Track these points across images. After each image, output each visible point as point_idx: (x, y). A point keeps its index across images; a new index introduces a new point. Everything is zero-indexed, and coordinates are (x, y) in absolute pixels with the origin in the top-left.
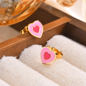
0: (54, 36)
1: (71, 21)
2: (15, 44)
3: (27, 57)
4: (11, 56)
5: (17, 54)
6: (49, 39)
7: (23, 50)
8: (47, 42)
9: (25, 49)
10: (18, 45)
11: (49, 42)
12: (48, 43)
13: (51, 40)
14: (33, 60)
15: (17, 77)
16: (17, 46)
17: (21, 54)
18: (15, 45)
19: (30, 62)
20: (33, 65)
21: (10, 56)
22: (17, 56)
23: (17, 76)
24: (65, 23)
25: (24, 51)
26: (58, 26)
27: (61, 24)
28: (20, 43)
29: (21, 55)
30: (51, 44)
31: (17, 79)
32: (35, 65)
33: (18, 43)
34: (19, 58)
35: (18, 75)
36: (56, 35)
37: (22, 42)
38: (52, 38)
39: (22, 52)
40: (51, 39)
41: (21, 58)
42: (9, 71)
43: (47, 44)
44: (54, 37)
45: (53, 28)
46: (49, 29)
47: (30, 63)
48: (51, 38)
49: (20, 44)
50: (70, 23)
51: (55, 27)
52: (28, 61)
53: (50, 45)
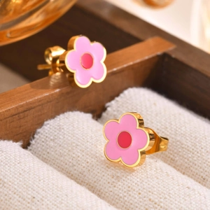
0: (126, 89)
1: (175, 49)
2: (22, 106)
3: (52, 144)
4: (9, 139)
5: (25, 134)
6: (112, 98)
7: (41, 124)
8: (108, 104)
9: (46, 123)
10: (29, 108)
11: (113, 106)
12: (109, 109)
13: (117, 101)
14: (71, 153)
15: (29, 201)
16: (26, 113)
17: (35, 136)
18: (21, 109)
19: (62, 159)
20: (71, 169)
21: (4, 140)
22: (24, 141)
23: (29, 196)
24: (158, 56)
25: (44, 127)
26: (138, 61)
27: (147, 58)
28: (34, 105)
29: (34, 138)
30: (118, 111)
31: (28, 205)
32: (75, 168)
33: (31, 103)
34: (29, 148)
35: (30, 192)
36: (131, 87)
37: (40, 100)
38: (122, 95)
39: (39, 130)
40: (117, 99)
41: (34, 146)
42: (6, 180)
43: (106, 112)
44: (126, 92)
45: (125, 66)
46: (115, 69)
47: (62, 163)
48: (118, 95)
49: (34, 108)
50: (173, 56)
51: (131, 63)
52: (56, 156)
53: (115, 113)
